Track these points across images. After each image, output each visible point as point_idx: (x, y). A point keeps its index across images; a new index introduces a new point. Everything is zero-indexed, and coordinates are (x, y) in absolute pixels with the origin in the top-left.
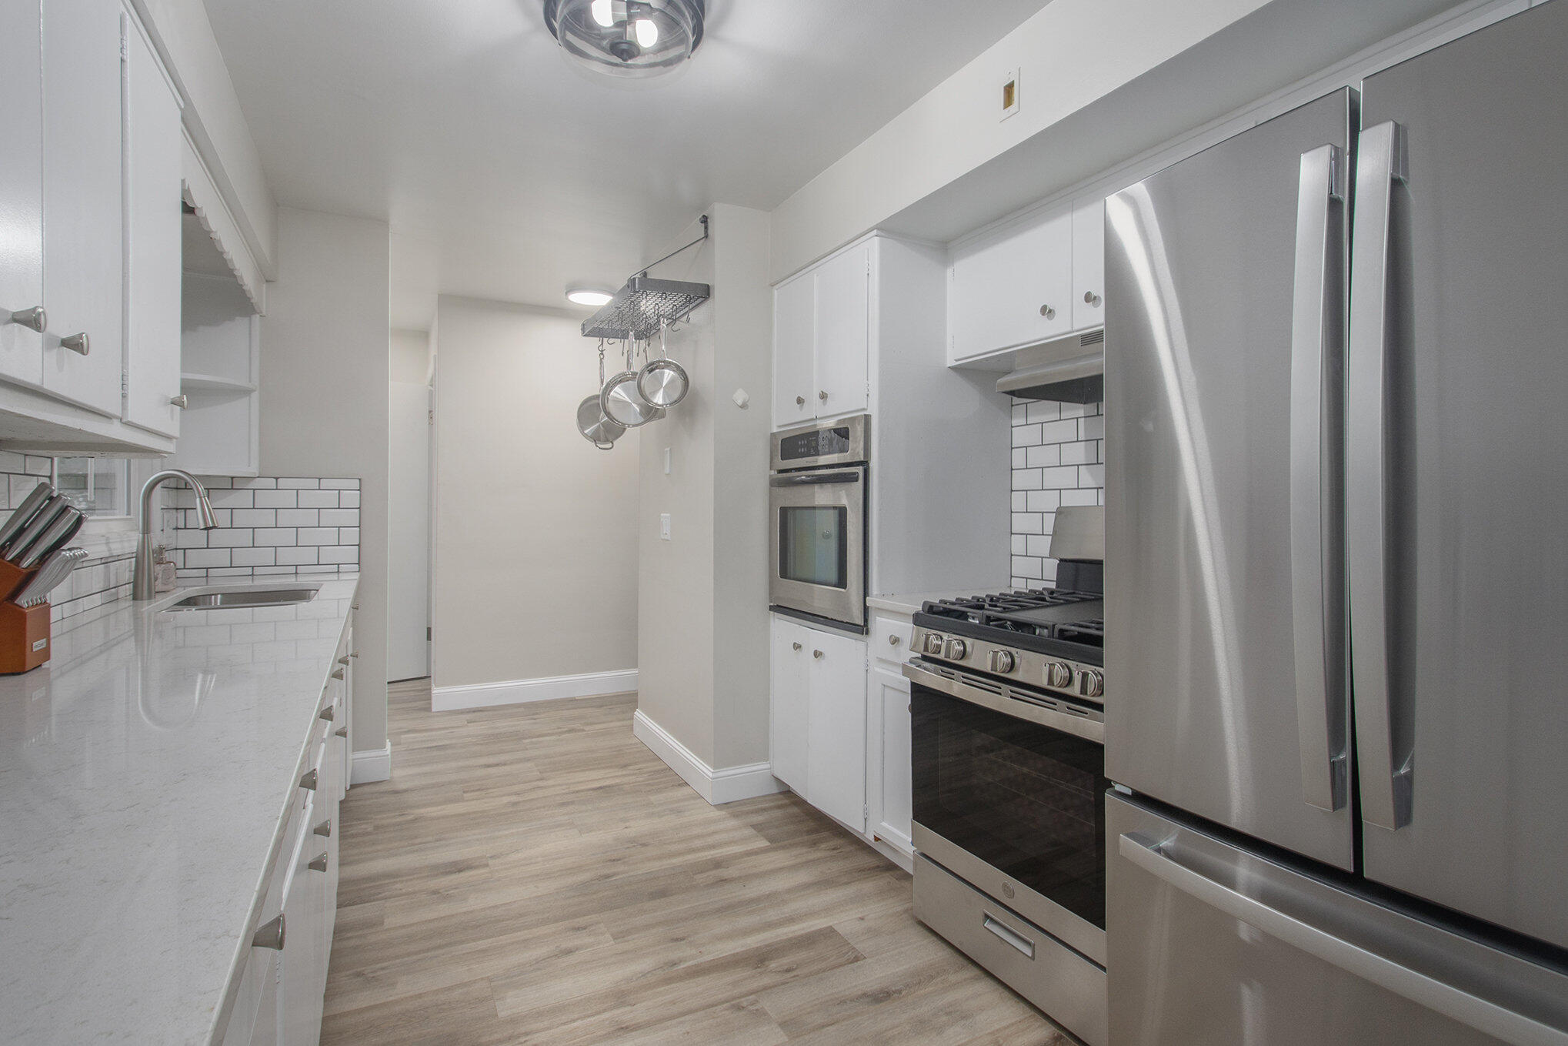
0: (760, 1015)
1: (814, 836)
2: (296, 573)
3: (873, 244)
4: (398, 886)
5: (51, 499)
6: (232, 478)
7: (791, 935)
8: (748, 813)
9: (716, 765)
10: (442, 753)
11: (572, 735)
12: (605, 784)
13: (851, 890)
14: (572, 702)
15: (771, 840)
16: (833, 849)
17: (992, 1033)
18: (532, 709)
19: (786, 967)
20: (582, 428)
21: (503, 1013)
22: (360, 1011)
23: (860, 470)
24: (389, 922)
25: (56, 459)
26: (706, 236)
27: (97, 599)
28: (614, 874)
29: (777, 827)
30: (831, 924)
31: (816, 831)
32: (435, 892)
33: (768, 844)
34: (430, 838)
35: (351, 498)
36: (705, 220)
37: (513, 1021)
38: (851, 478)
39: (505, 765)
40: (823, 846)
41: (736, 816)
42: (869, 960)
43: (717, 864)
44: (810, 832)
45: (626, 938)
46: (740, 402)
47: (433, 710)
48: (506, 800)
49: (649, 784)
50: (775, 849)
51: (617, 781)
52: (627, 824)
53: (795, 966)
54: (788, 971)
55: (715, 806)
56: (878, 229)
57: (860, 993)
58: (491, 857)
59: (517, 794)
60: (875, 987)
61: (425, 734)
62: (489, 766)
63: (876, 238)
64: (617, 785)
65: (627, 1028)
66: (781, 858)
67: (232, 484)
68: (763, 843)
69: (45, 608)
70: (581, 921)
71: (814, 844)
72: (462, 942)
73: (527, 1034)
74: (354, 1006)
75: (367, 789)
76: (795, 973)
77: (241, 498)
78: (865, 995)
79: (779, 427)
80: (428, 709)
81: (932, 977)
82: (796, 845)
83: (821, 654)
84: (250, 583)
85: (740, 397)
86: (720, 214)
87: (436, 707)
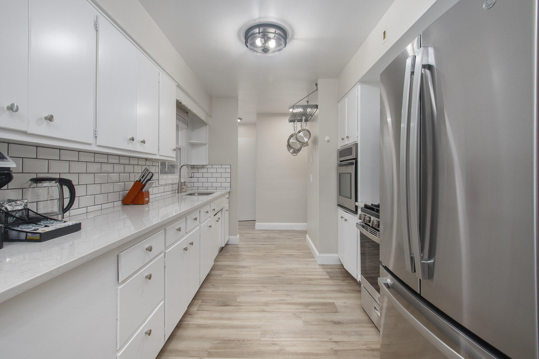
0: (299, 317)
1: (345, 278)
2: (216, 189)
3: (359, 87)
4: (229, 268)
5: (148, 170)
6: (203, 165)
7: (320, 302)
8: (326, 268)
9: (320, 252)
10: (253, 240)
11: (289, 240)
12: (291, 254)
13: (347, 295)
14: (294, 231)
15: (330, 277)
16: (348, 283)
17: (367, 342)
18: (281, 232)
19: (313, 309)
20: (289, 150)
21: (238, 300)
22: (210, 292)
23: (354, 161)
24: (223, 276)
25: (160, 162)
26: (317, 89)
27: (170, 192)
28: (281, 276)
29: (334, 274)
30: (334, 302)
31: (347, 277)
32: (236, 272)
33: (329, 277)
34: (241, 259)
35: (228, 170)
36: (316, 85)
37: (239, 302)
38: (352, 164)
39: (267, 245)
40: (346, 281)
41: (323, 268)
42: (340, 313)
43: (310, 280)
44: (343, 277)
45: (275, 292)
46: (327, 140)
47: (256, 229)
48: (263, 253)
49: (303, 256)
50: (330, 279)
51: (295, 253)
52: (291, 265)
53: (317, 309)
54: (314, 310)
55: (319, 265)
56: (359, 82)
57: (331, 320)
58: (252, 266)
59: (266, 253)
60: (336, 320)
61: (252, 235)
62: (263, 245)
63: (359, 85)
64: (294, 254)
65: (264, 311)
66: (330, 282)
67: (203, 167)
68: (328, 277)
69: (148, 192)
70: (266, 285)
71: (344, 280)
72: (238, 283)
73: (241, 306)
74: (209, 291)
75: (232, 246)
76: (315, 311)
77: (204, 170)
78: (332, 321)
79: (340, 147)
80: (255, 228)
81: (357, 323)
82: (337, 279)
83: (347, 220)
84: (206, 191)
85: (327, 138)
86: (320, 82)
87: (257, 228)
